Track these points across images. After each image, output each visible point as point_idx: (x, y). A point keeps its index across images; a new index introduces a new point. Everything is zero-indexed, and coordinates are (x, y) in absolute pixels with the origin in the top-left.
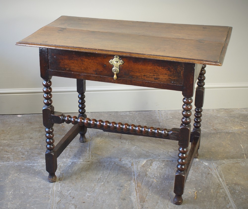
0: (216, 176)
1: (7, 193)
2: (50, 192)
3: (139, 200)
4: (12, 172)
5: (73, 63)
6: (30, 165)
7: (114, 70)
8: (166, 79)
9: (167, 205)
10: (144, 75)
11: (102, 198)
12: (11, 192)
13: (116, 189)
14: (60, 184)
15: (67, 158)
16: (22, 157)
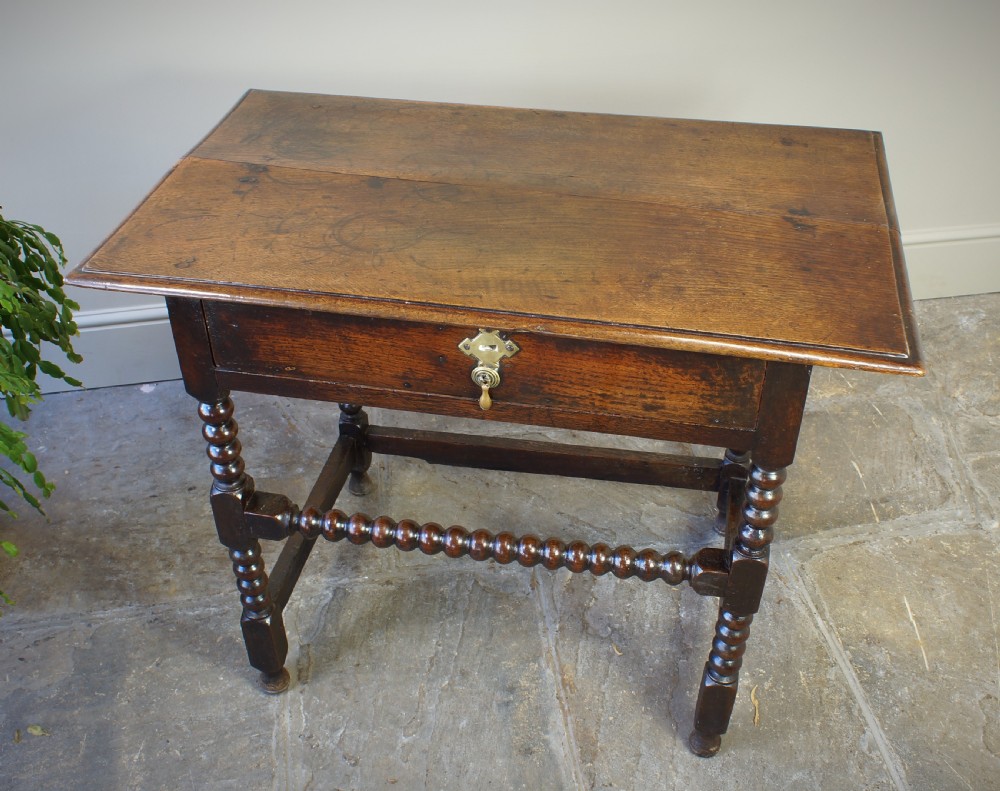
0: (803, 611)
1: (125, 759)
2: (273, 744)
3: (577, 751)
4: (137, 656)
5: (310, 347)
6: (197, 612)
7: (481, 378)
8: (691, 408)
10: (603, 395)
11: (451, 753)
12: (137, 757)
13: (494, 704)
14: (302, 697)
15: (315, 573)
16: (167, 582)
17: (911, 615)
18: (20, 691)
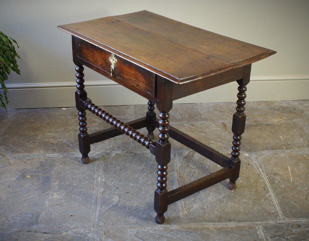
0: (255, 167)
1: (53, 184)
2: (95, 183)
4: (58, 164)
9: (208, 195)
11: (145, 188)
12: (56, 183)
14: (104, 175)
16: (67, 149)
17: (289, 170)
18: (24, 169)
